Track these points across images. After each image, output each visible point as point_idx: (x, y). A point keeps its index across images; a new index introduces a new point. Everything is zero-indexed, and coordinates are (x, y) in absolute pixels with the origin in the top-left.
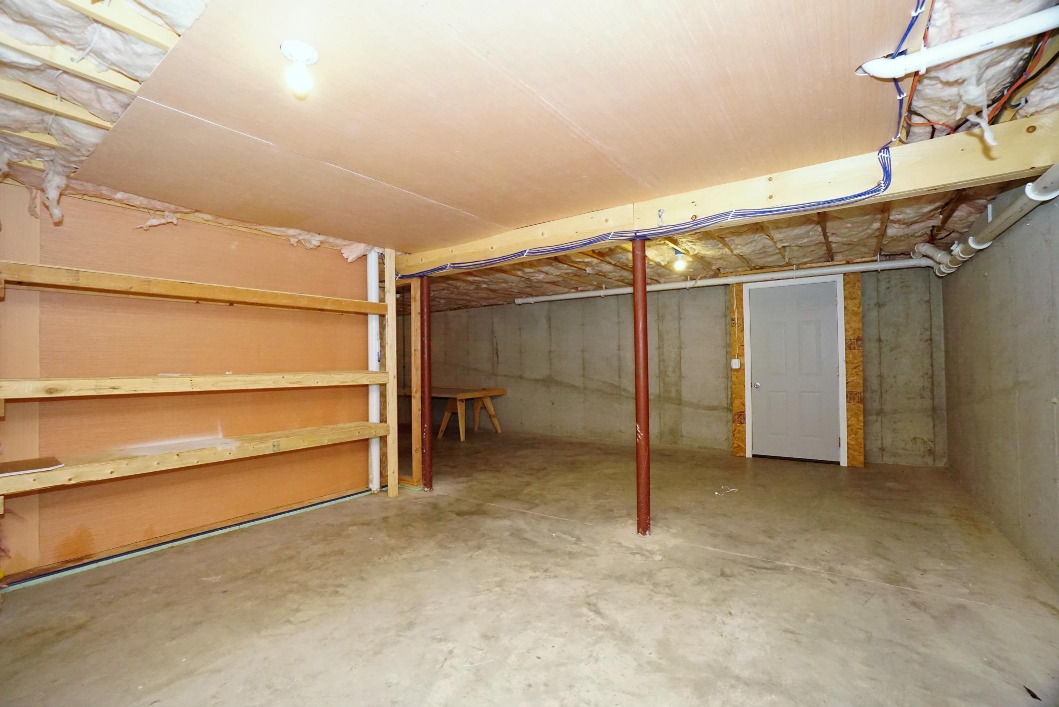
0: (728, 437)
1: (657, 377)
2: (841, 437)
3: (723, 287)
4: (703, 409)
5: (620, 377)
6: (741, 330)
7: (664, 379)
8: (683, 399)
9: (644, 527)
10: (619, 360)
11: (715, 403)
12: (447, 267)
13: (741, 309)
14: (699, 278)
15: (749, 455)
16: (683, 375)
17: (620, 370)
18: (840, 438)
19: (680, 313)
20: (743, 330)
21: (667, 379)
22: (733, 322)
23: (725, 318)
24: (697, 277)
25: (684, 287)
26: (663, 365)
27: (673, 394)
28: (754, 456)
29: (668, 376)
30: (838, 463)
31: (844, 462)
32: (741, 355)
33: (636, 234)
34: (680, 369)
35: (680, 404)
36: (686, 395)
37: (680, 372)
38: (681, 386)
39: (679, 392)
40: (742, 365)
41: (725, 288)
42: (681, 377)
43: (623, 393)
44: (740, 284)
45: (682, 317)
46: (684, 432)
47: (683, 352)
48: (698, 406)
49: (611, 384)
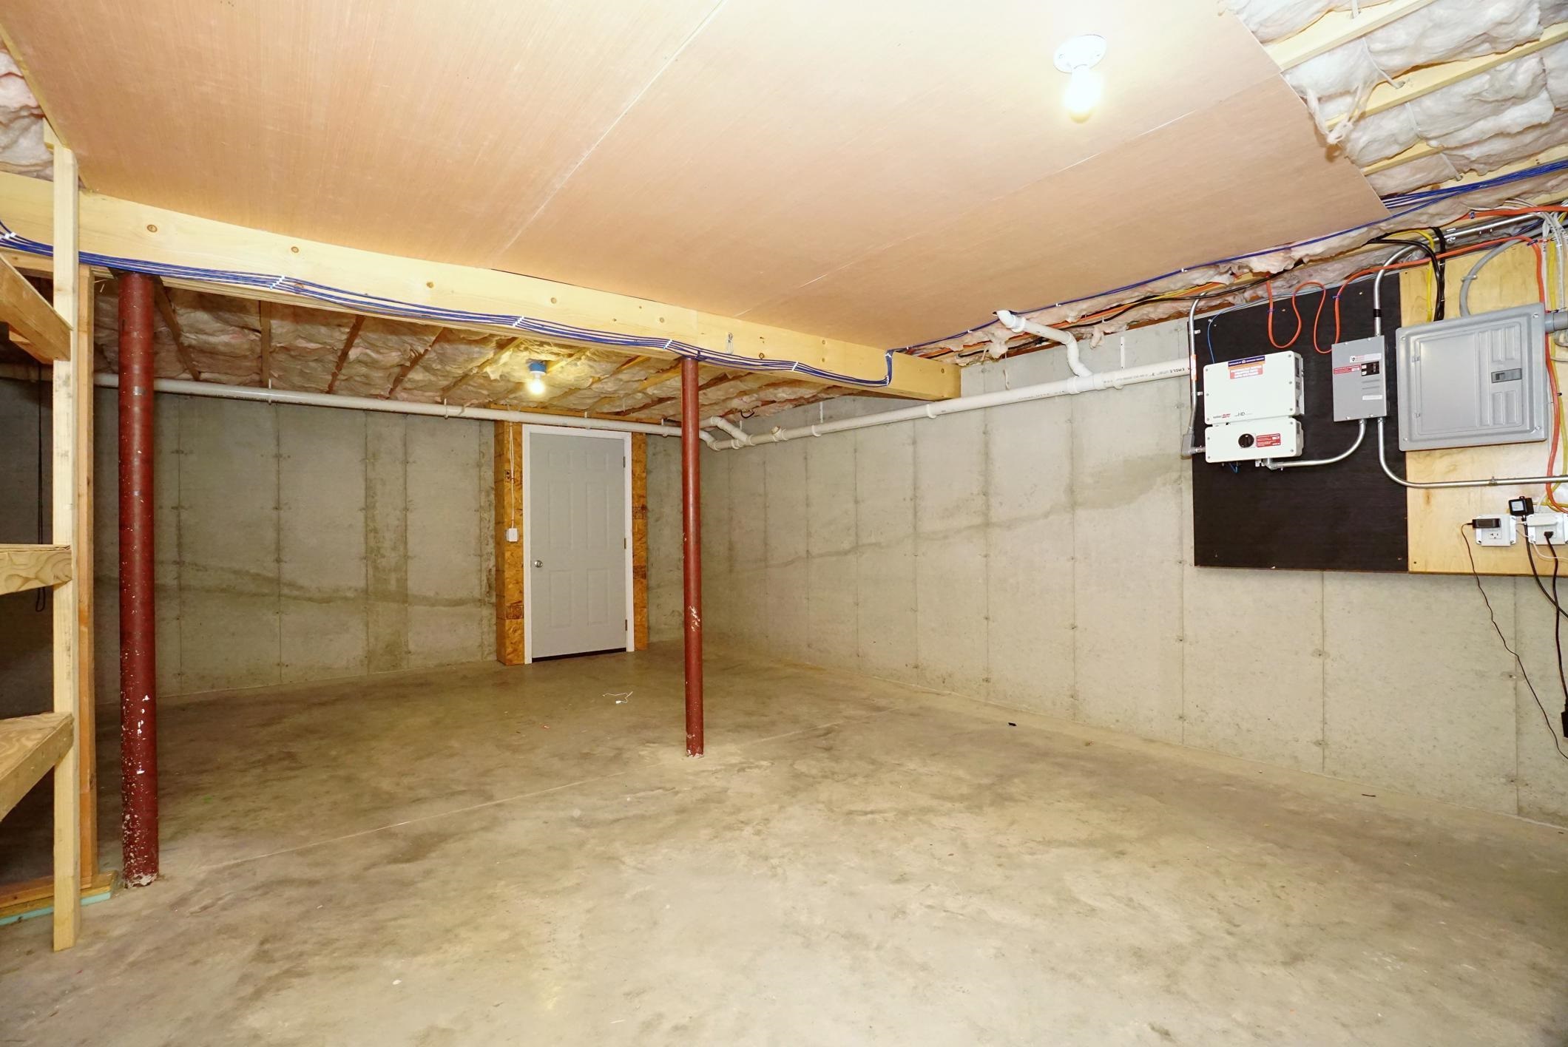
0: (483, 642)
1: (361, 559)
2: (628, 619)
3: (478, 423)
4: (445, 606)
5: (278, 561)
6: (518, 487)
7: (375, 561)
8: (409, 592)
9: (695, 745)
10: (278, 529)
11: (462, 594)
12: (274, 281)
13: (519, 459)
14: (468, 404)
15: (528, 660)
16: (409, 554)
17: (279, 549)
18: (626, 621)
19: (406, 453)
20: (522, 488)
21: (383, 563)
22: (508, 475)
23: (478, 469)
24: (466, 403)
25: (442, 413)
26: (375, 537)
27: (393, 586)
28: (534, 660)
29: (383, 556)
30: (624, 650)
31: (631, 648)
32: (518, 524)
33: (699, 352)
34: (406, 543)
35: (405, 602)
36: (414, 586)
37: (406, 548)
38: (406, 572)
39: (403, 582)
40: (521, 536)
41: (480, 426)
42: (406, 557)
43: (286, 591)
44: (520, 424)
45: (411, 460)
46: (412, 647)
47: (410, 516)
48: (433, 602)
49: (256, 577)
